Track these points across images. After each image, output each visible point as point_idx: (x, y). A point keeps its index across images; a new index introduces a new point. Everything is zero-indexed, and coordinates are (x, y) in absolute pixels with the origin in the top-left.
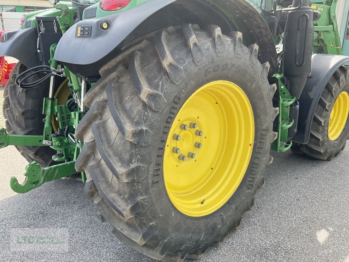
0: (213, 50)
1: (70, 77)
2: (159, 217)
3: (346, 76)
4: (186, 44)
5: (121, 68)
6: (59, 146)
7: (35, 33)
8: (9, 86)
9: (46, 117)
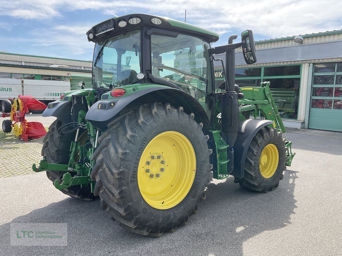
0: (165, 116)
1: (89, 129)
2: (134, 201)
3: (270, 133)
4: (151, 113)
5: (118, 123)
6: (79, 169)
7: (70, 104)
8: (49, 135)
9: (72, 153)
